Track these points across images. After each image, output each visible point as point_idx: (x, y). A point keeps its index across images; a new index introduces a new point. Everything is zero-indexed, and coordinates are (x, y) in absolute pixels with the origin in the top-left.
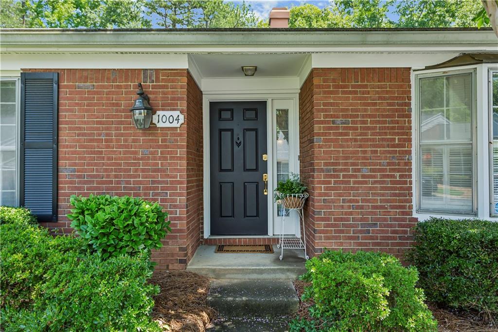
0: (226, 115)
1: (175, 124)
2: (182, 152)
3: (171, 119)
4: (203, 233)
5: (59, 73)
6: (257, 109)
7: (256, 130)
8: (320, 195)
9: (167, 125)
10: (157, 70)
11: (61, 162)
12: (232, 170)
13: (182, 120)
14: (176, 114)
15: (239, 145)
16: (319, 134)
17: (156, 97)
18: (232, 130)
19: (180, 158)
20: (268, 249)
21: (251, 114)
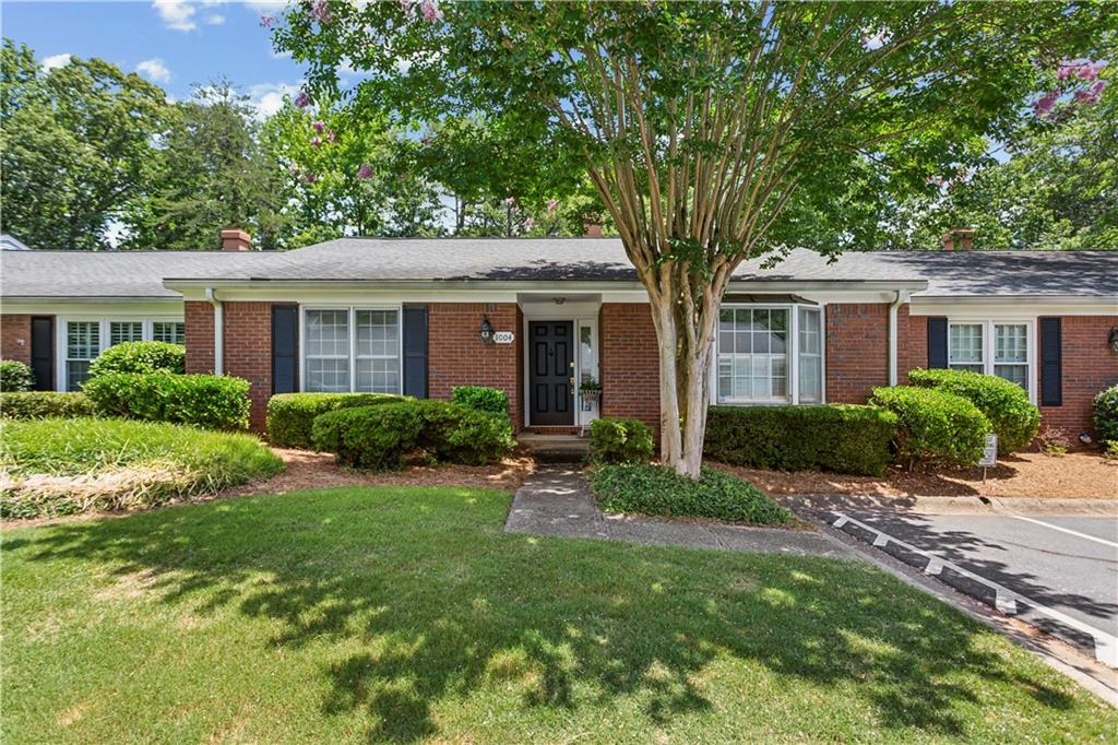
0: (541, 331)
1: (508, 341)
2: (512, 360)
3: (505, 338)
4: (524, 422)
5: (428, 306)
6: (565, 327)
7: (565, 343)
8: (608, 390)
9: (503, 341)
10: (495, 304)
11: (430, 367)
12: (546, 375)
13: (513, 338)
14: (509, 334)
15: (551, 355)
16: (607, 348)
17: (495, 323)
18: (546, 344)
19: (512, 365)
20: (573, 433)
21: (561, 331)
